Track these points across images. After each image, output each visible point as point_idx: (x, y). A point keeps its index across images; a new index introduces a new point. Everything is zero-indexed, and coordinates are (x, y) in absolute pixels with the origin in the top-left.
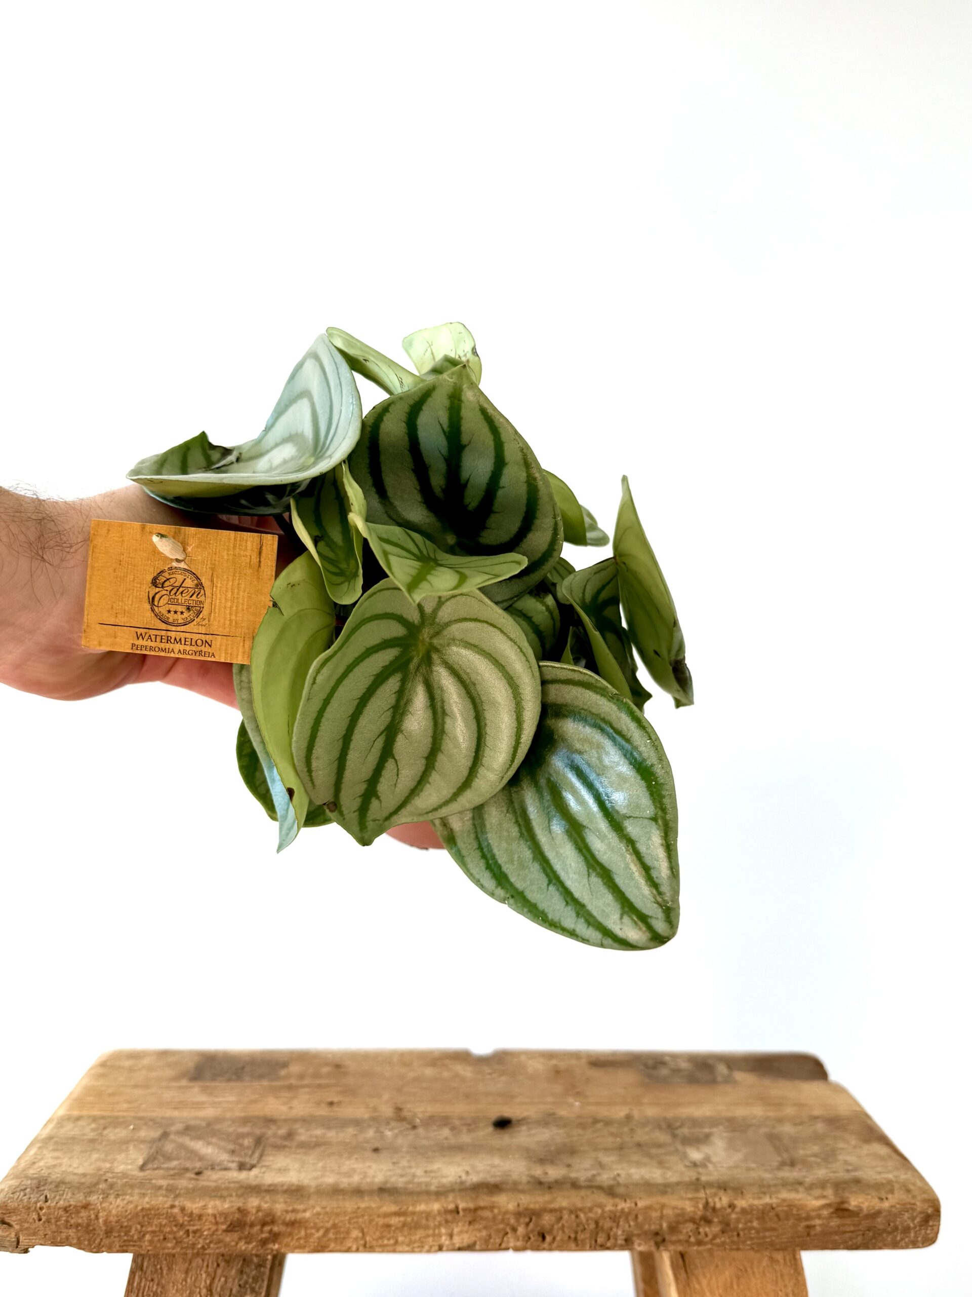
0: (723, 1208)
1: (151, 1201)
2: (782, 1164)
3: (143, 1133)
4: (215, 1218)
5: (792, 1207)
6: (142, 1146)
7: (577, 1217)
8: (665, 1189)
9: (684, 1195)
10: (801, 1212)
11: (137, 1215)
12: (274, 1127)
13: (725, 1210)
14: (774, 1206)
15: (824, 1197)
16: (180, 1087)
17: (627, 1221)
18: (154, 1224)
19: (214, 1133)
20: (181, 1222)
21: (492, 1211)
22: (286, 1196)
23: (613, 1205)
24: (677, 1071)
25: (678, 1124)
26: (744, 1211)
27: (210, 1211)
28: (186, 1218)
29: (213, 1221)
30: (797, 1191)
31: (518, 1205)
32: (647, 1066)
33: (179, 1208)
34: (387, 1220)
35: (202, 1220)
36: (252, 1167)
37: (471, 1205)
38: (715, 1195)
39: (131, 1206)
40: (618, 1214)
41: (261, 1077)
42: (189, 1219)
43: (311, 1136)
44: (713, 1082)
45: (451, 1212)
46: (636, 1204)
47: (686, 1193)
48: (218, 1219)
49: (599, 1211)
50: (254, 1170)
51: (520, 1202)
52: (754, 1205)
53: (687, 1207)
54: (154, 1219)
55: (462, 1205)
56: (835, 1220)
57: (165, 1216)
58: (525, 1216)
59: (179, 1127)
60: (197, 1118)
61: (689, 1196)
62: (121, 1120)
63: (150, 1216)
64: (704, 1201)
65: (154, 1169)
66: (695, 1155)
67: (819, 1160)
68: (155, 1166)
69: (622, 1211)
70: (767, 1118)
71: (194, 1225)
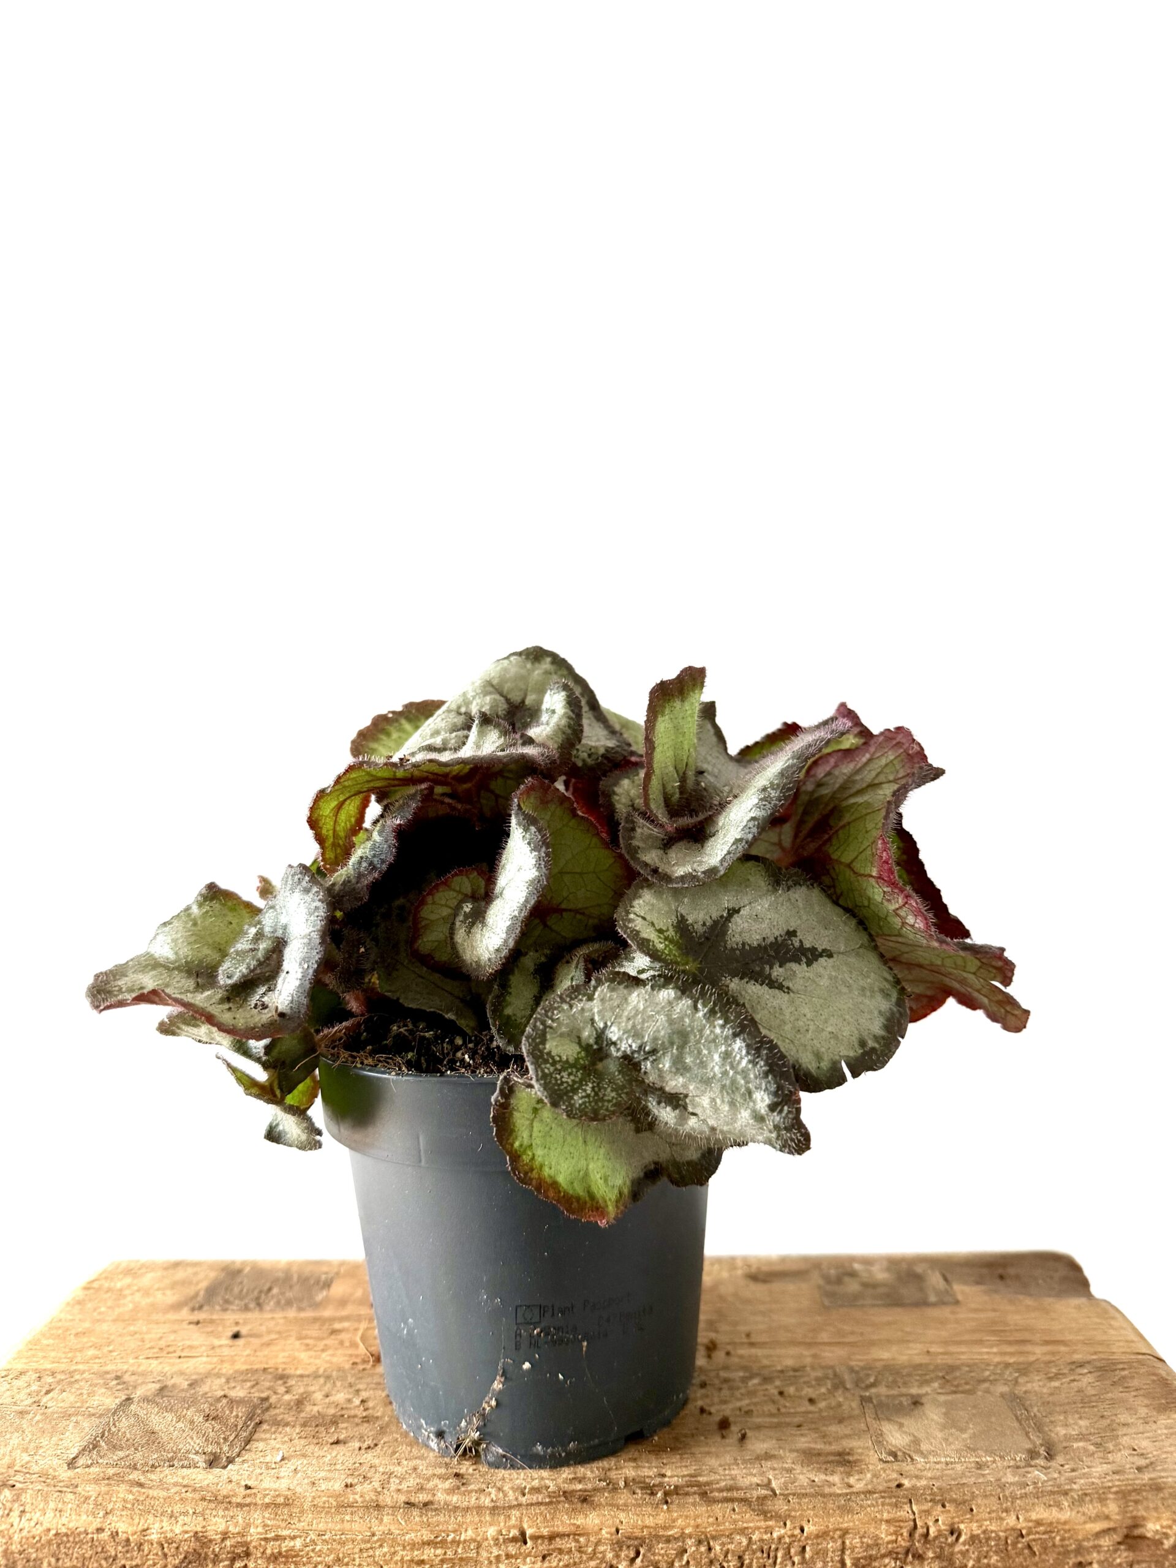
0: (940, 1534)
1: (69, 1522)
2: (1033, 1454)
3: (95, 1401)
4: (163, 1548)
5: (1054, 1535)
6: (86, 1424)
7: (710, 1549)
8: (847, 1502)
9: (879, 1516)
10: (1067, 1542)
11: (49, 1542)
12: (282, 1390)
13: (947, 1539)
14: (1024, 1532)
15: (1107, 1518)
16: (176, 1321)
17: (788, 1555)
18: (75, 1555)
19: (193, 1402)
20: (113, 1554)
21: (577, 1541)
22: (267, 1515)
23: (766, 1533)
24: (870, 1285)
25: (872, 1380)
26: (973, 1538)
27: (154, 1537)
28: (120, 1548)
29: (160, 1553)
30: (1058, 1505)
31: (617, 1531)
32: (828, 1279)
33: (109, 1533)
34: (416, 1553)
35: (143, 1551)
36: (230, 1461)
37: (545, 1532)
38: (928, 1512)
39: (40, 1529)
40: (773, 1546)
41: (289, 1303)
42: (126, 1549)
43: (329, 1405)
44: (923, 1303)
45: (514, 1540)
46: (802, 1530)
47: (881, 1512)
48: (166, 1550)
49: (745, 1542)
50: (230, 1466)
51: (620, 1527)
52: (992, 1532)
53: (883, 1536)
54: (74, 1548)
55: (529, 1532)
56: (1125, 1554)
57: (90, 1544)
58: (628, 1547)
59: (151, 1388)
60: (182, 1373)
61: (886, 1516)
62: (77, 1377)
63: (68, 1545)
64: (912, 1523)
65: (88, 1466)
66: (896, 1438)
67: (1092, 1448)
68: (89, 1462)
69: (780, 1539)
70: (1007, 1365)
71: (132, 1559)
